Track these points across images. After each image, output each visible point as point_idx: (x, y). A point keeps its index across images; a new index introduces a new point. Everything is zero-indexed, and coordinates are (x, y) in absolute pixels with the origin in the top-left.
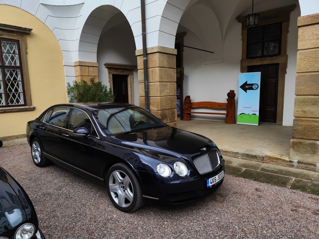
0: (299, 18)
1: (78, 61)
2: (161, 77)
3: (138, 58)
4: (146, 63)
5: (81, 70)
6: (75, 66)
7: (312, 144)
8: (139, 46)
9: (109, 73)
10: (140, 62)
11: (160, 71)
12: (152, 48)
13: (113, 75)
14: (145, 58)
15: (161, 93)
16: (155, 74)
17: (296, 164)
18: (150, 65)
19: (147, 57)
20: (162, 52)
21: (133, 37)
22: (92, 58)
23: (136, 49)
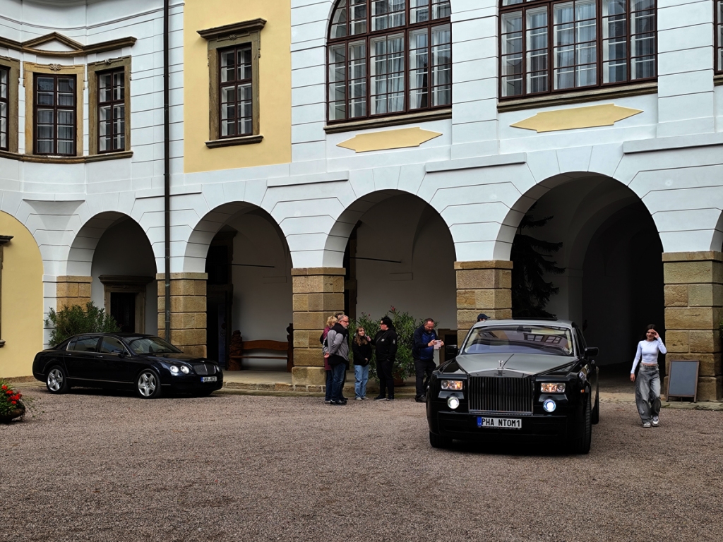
0: (292, 270)
1: (66, 275)
2: (185, 306)
3: (159, 282)
4: (168, 290)
5: (68, 287)
6: (57, 282)
7: (305, 369)
8: (161, 269)
9: (106, 291)
10: (161, 287)
11: (184, 299)
12: (176, 274)
13: (112, 293)
14: (168, 285)
15: (185, 325)
16: (179, 303)
17: (294, 387)
18: (173, 292)
19: (169, 283)
20: (189, 278)
21: (154, 258)
22: (84, 271)
23: (156, 272)
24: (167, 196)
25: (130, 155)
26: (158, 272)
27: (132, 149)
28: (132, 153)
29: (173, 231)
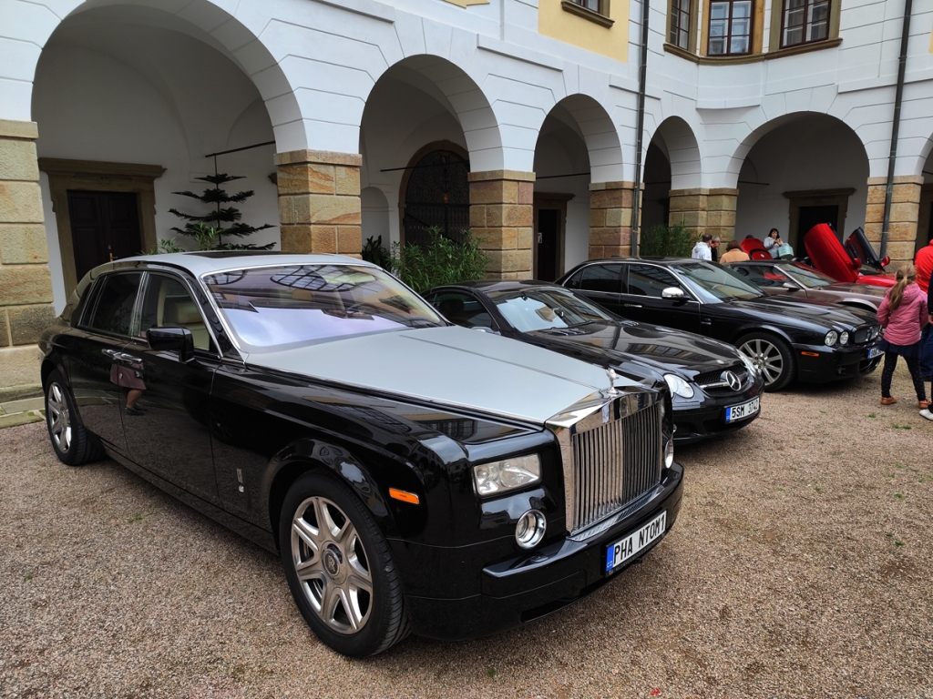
24: (900, 85)
25: (837, 43)
26: (871, 176)
27: (840, 36)
28: (841, 40)
29: (903, 126)
